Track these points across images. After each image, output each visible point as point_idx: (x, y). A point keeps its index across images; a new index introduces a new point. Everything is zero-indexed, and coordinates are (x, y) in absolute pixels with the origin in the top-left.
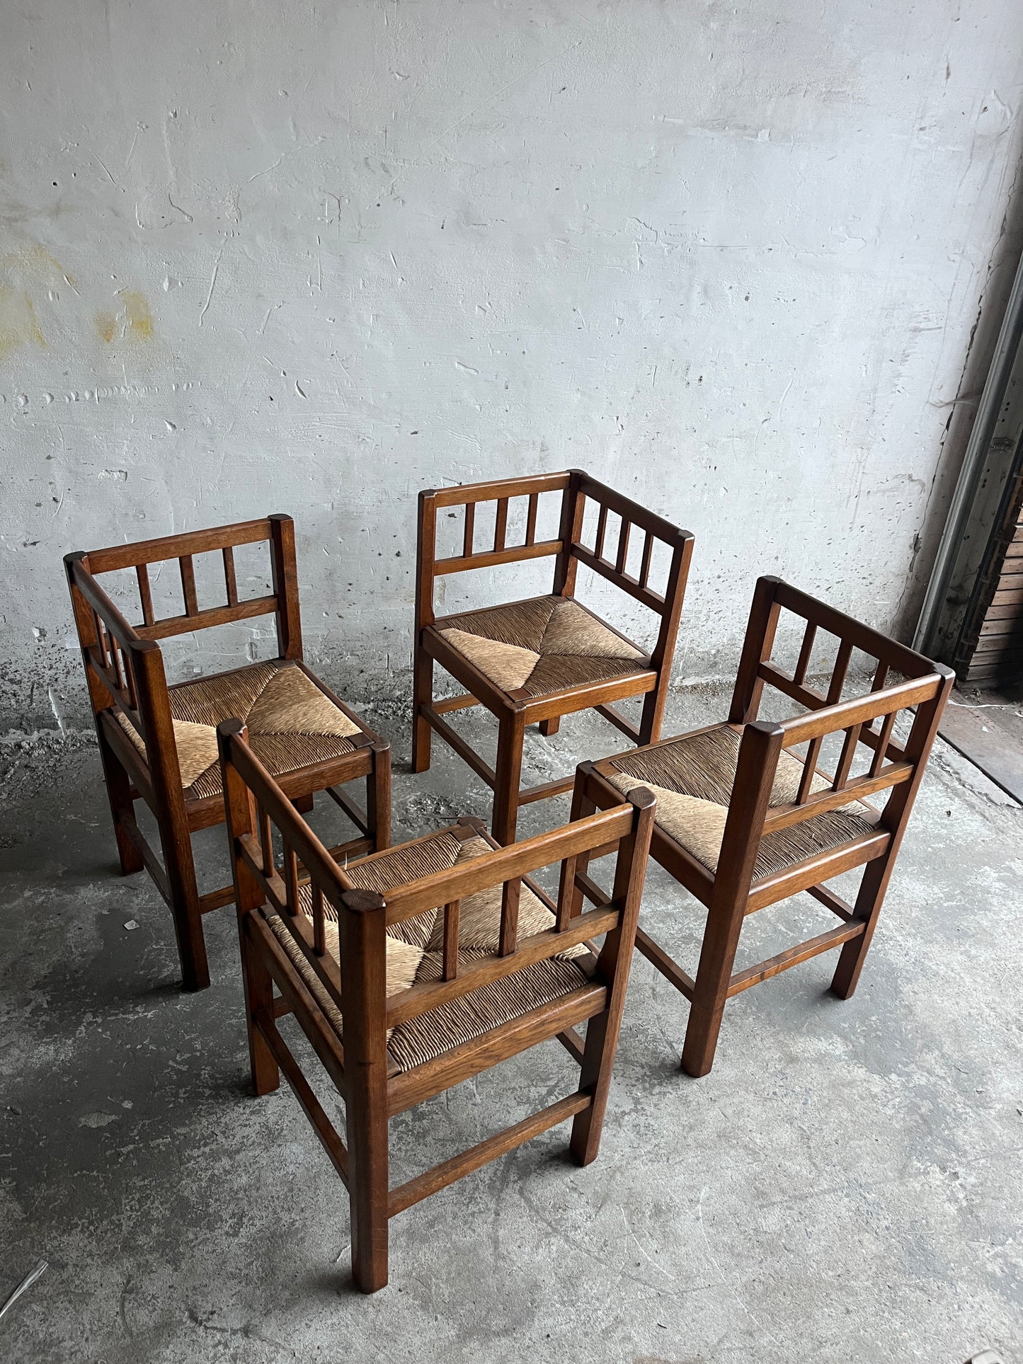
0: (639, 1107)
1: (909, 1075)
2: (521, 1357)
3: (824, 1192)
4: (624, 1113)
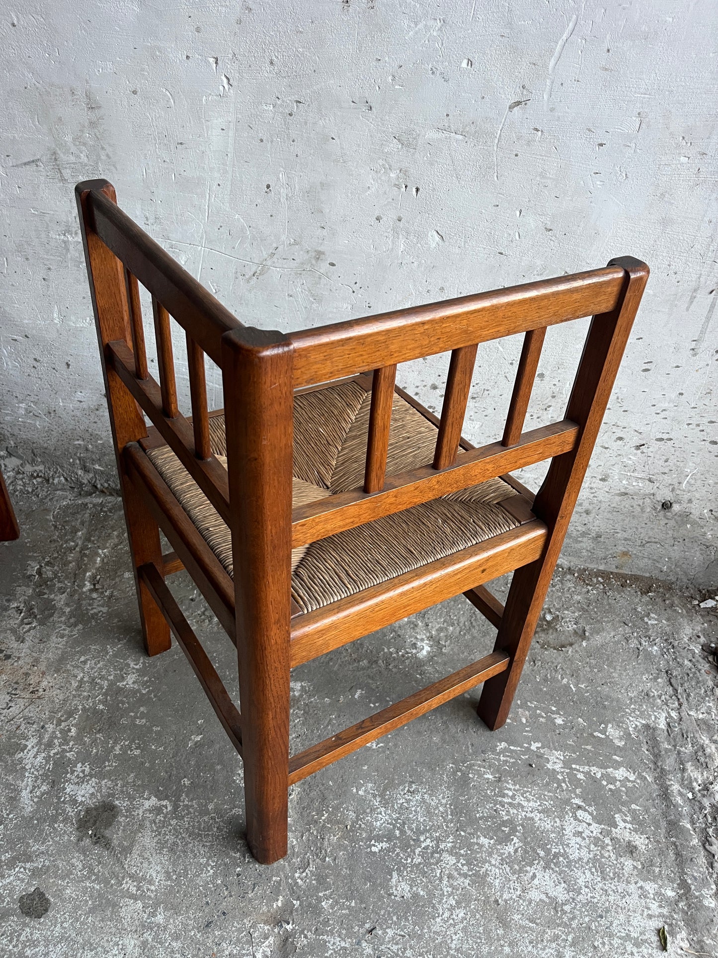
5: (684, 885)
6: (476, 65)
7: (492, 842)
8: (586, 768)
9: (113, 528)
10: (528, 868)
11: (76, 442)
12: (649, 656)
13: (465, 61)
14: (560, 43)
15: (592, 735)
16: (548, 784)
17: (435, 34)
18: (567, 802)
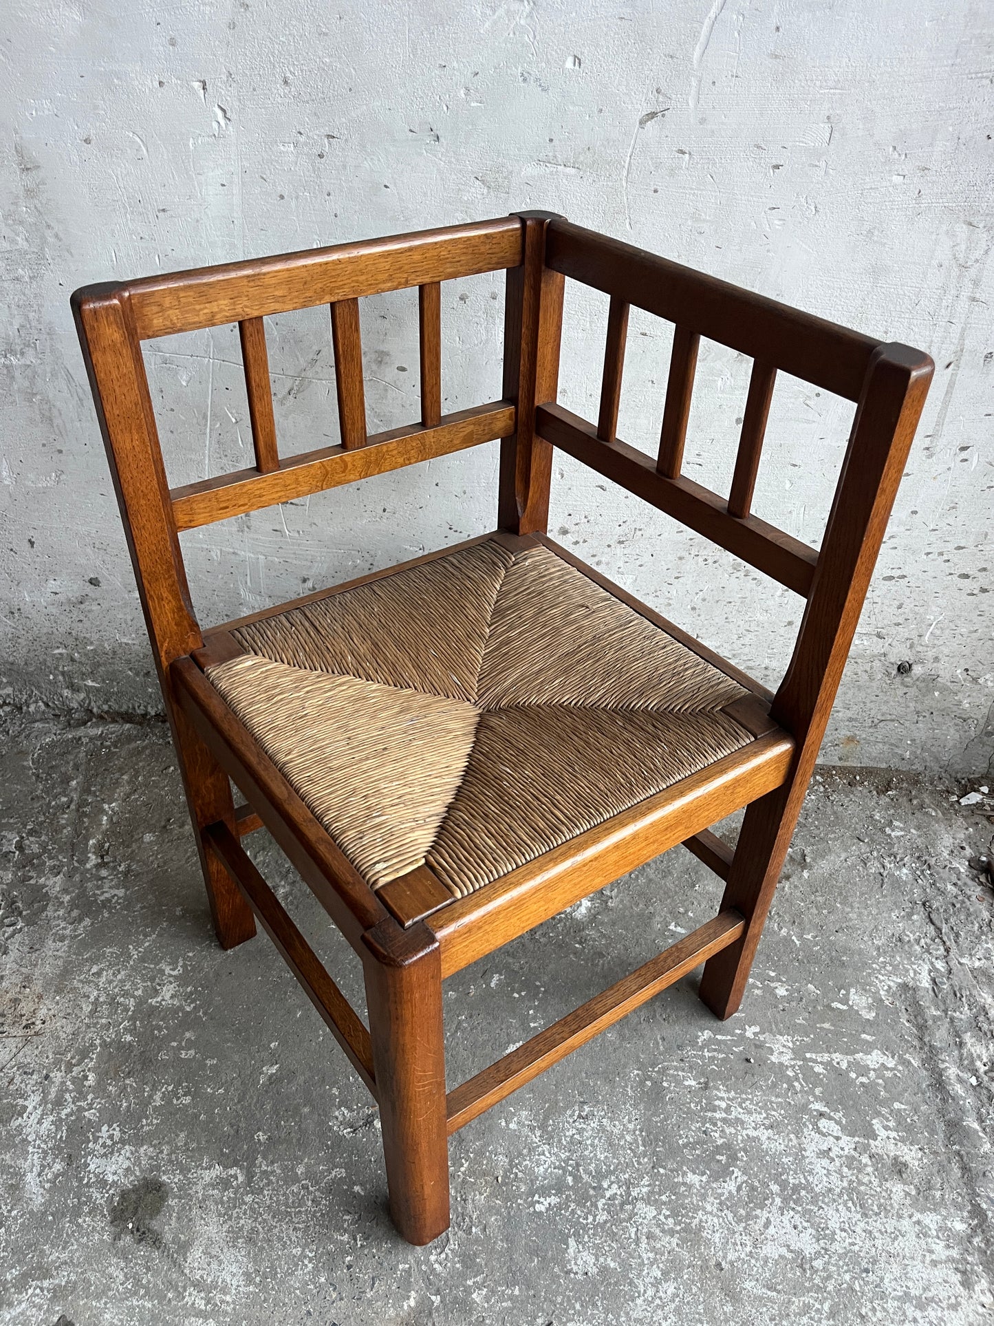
5: (977, 1212)
6: (586, 62)
7: (704, 1178)
8: (826, 1057)
9: (121, 771)
10: (758, 1212)
11: (56, 651)
12: (897, 883)
13: (570, 60)
14: (707, 22)
15: (829, 1007)
16: (774, 1085)
17: (523, 22)
18: (804, 1108)
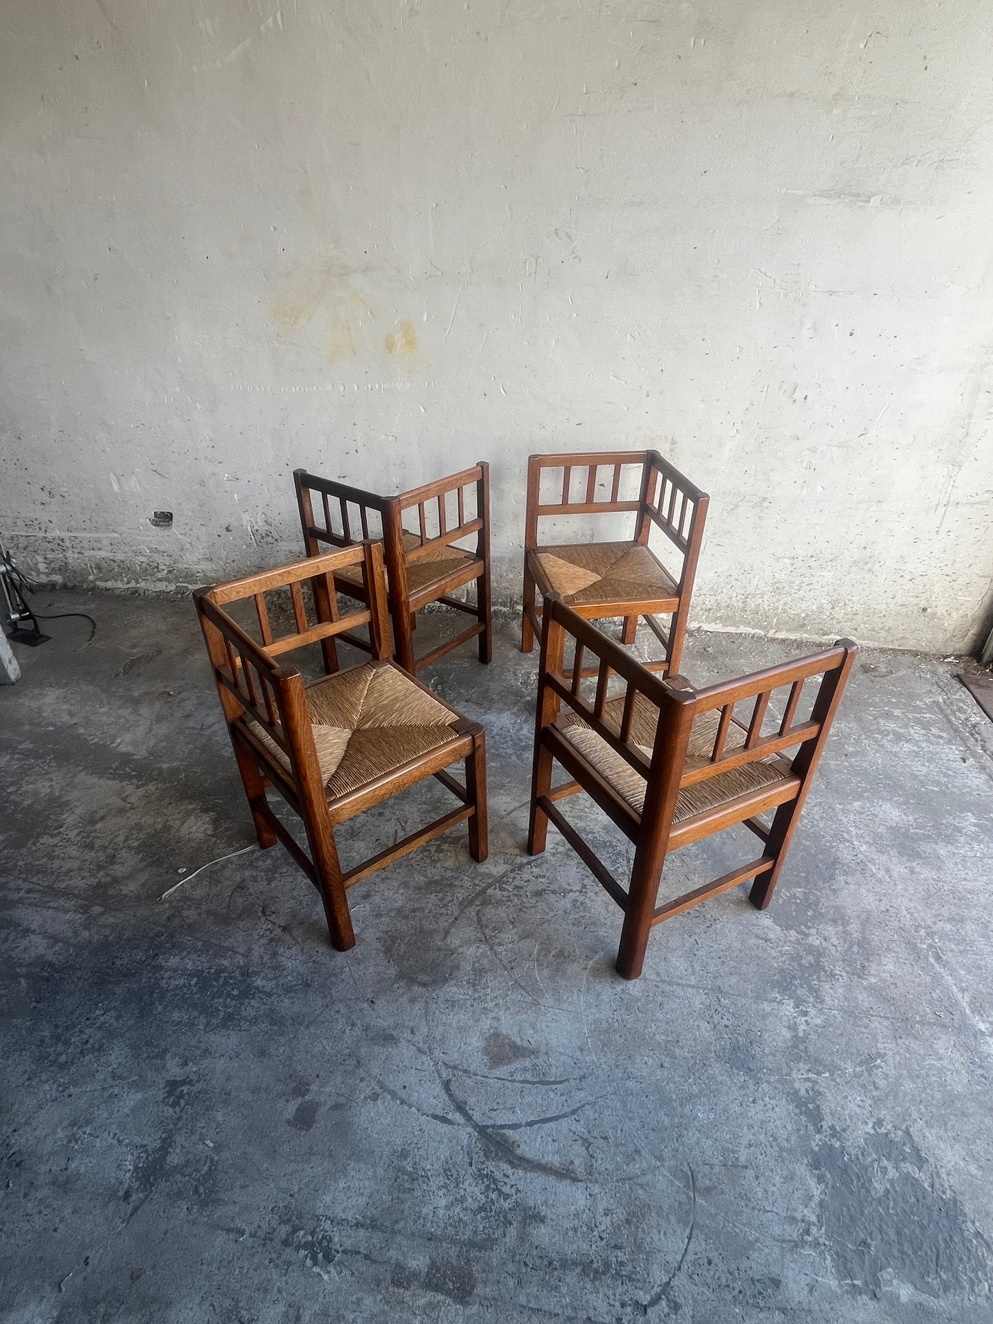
0: (584, 890)
1: (807, 935)
2: (426, 1002)
3: (689, 986)
4: (571, 891)
7: (881, 736)
8: (912, 714)
10: (900, 743)
14: (882, 412)
16: (897, 719)
18: (908, 724)
